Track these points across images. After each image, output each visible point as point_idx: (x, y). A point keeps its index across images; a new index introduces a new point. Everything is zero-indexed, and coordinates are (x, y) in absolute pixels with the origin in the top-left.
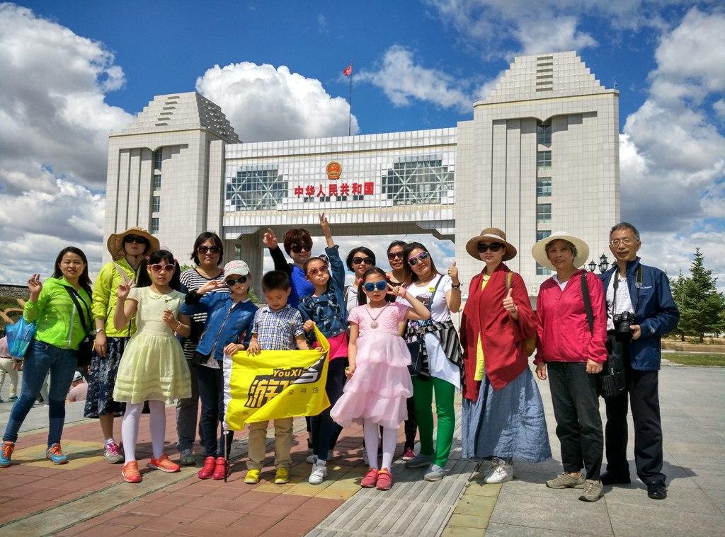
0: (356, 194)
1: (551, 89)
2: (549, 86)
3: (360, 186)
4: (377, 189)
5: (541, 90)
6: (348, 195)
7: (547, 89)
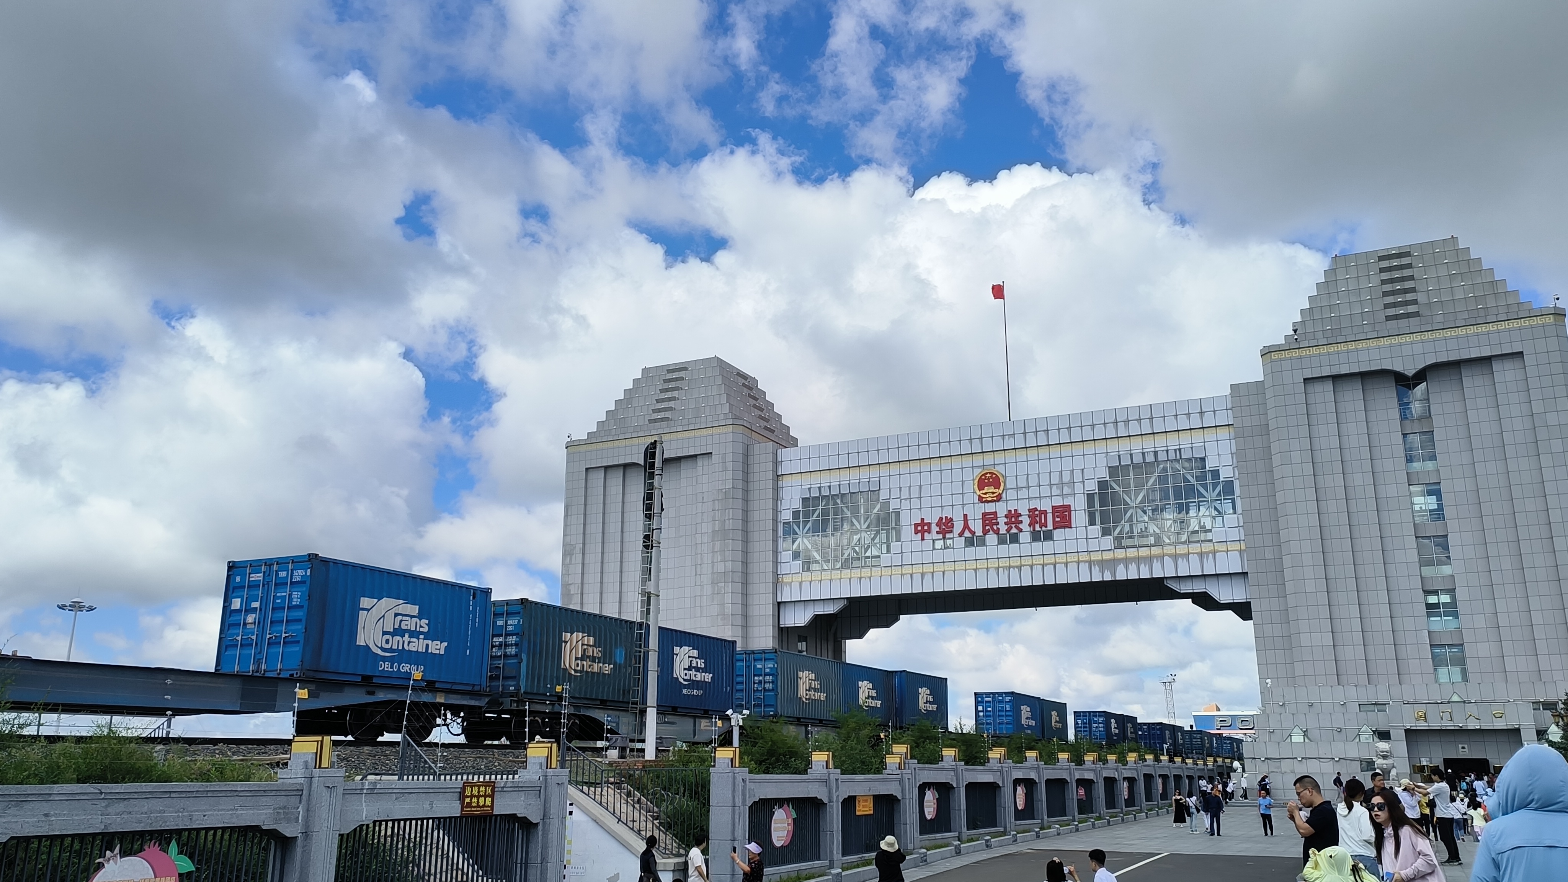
0: (1038, 528)
1: (1416, 314)
2: (1411, 309)
3: (1045, 512)
4: (1079, 517)
5: (1396, 317)
6: (1021, 530)
7: (1408, 315)
